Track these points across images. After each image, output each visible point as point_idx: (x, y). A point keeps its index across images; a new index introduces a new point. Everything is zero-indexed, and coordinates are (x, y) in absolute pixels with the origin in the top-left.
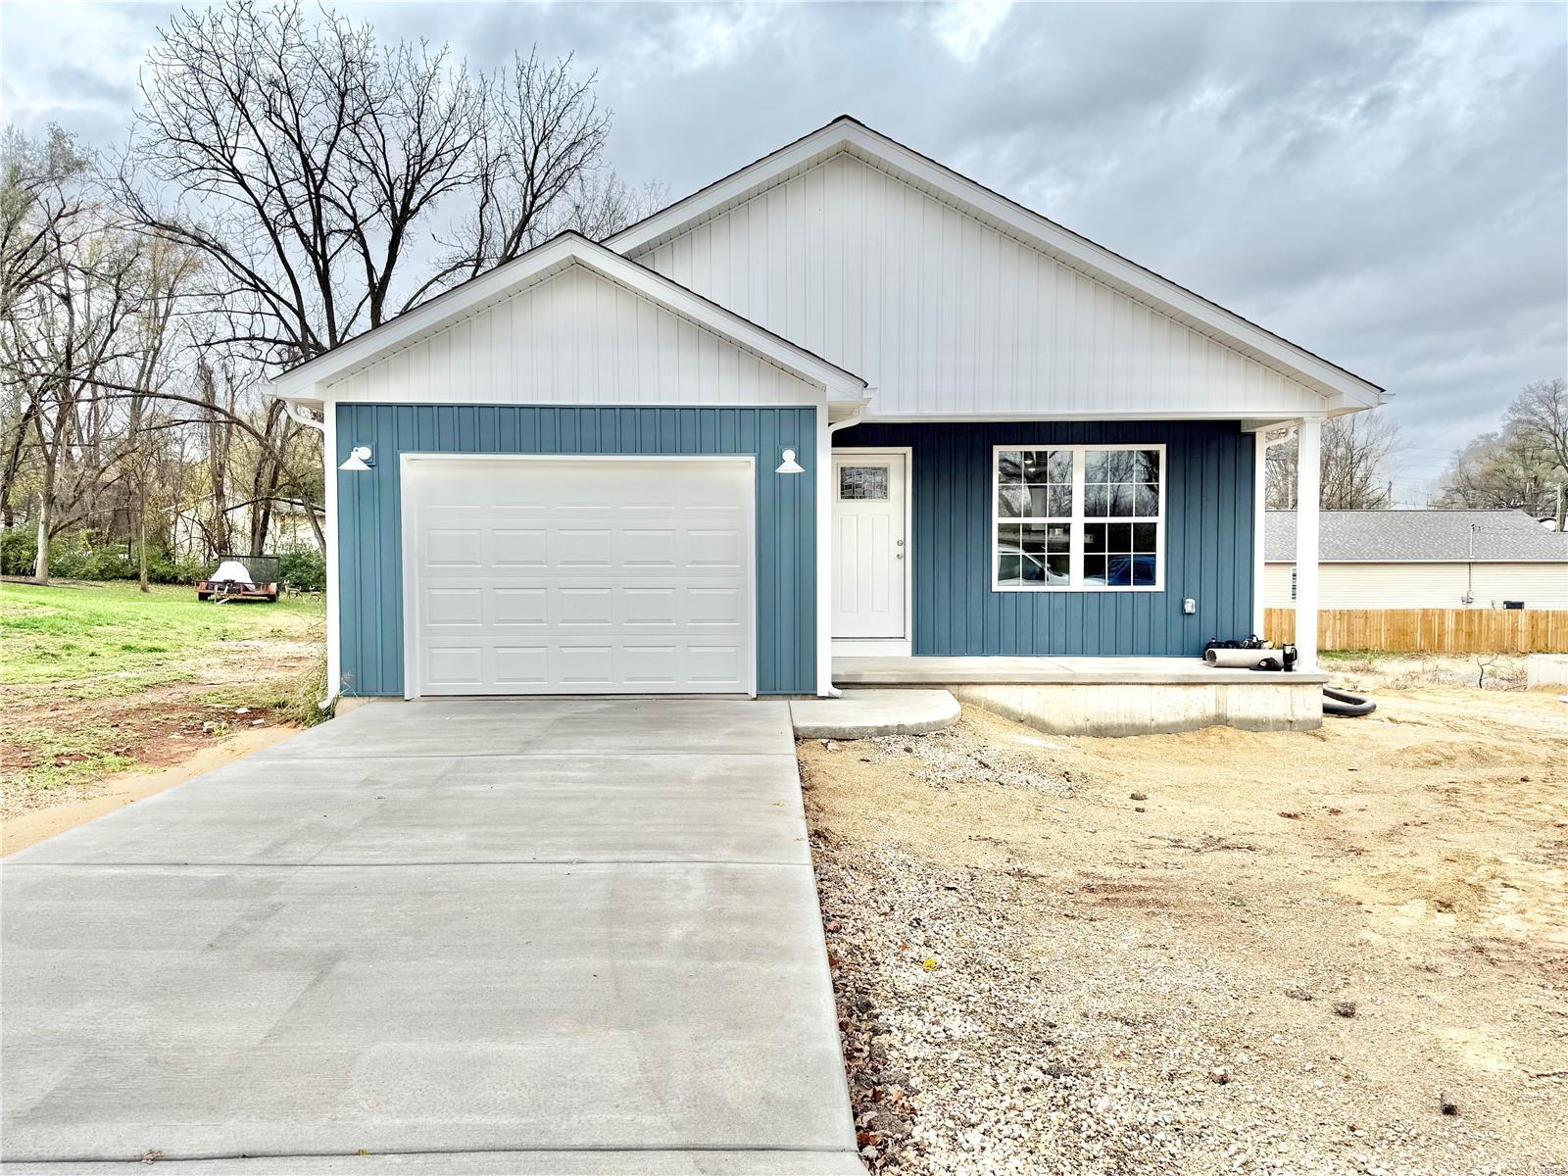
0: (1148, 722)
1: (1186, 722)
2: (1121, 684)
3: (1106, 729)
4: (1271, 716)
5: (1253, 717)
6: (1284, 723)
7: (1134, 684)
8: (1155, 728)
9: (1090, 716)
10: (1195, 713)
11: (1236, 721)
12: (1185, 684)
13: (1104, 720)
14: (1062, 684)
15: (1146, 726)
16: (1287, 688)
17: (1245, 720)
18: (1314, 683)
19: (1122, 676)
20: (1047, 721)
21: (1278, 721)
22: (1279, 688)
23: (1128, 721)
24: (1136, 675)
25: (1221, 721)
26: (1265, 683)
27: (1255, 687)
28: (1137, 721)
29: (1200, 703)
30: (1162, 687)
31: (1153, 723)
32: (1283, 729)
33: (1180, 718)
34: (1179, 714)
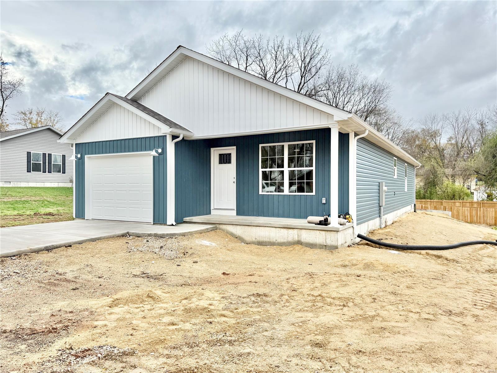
0: (275, 241)
1: (287, 242)
2: (265, 227)
3: (262, 243)
4: (318, 242)
5: (311, 243)
6: (322, 246)
7: (270, 227)
8: (277, 243)
9: (257, 238)
10: (290, 239)
11: (305, 244)
12: (287, 228)
13: (261, 239)
14: (248, 226)
15: (274, 242)
16: (324, 232)
17: (308, 243)
18: (334, 231)
19: (266, 224)
20: (244, 238)
21: (320, 245)
22: (321, 232)
23: (268, 240)
24: (270, 224)
25: (299, 243)
26: (314, 230)
27: (311, 231)
28: (271, 240)
29: (292, 235)
30: (279, 229)
31: (277, 242)
32: (322, 248)
33: (285, 241)
34: (285, 239)
